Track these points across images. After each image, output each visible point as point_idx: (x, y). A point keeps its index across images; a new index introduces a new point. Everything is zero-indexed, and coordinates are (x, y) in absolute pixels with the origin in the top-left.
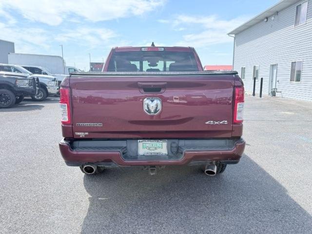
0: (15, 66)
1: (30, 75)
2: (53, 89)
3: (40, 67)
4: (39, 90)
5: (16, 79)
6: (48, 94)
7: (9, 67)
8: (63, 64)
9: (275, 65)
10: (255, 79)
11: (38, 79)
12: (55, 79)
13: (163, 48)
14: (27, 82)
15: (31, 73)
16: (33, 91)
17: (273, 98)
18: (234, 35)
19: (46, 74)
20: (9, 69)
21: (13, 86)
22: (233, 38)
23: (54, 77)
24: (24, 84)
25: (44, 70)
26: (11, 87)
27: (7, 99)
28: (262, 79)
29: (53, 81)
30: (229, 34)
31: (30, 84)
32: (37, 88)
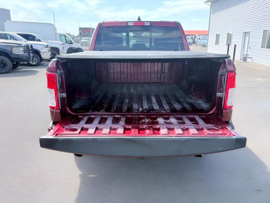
0: (11, 33)
1: (24, 42)
2: (46, 55)
3: (34, 34)
4: (33, 57)
5: (12, 47)
6: (42, 59)
7: (6, 35)
8: (55, 31)
9: (248, 32)
10: (229, 45)
11: (31, 46)
12: (47, 45)
13: (149, 23)
14: (22, 49)
15: (25, 40)
16: (28, 58)
17: (245, 64)
18: (210, 3)
19: (39, 41)
20: (5, 37)
21: (9, 53)
22: (210, 6)
23: (46, 44)
24: (19, 52)
25: (38, 37)
26: (8, 54)
27: (5, 65)
28: (235, 46)
29: (46, 47)
30: (205, 2)
31: (24, 51)
32: (32, 55)
